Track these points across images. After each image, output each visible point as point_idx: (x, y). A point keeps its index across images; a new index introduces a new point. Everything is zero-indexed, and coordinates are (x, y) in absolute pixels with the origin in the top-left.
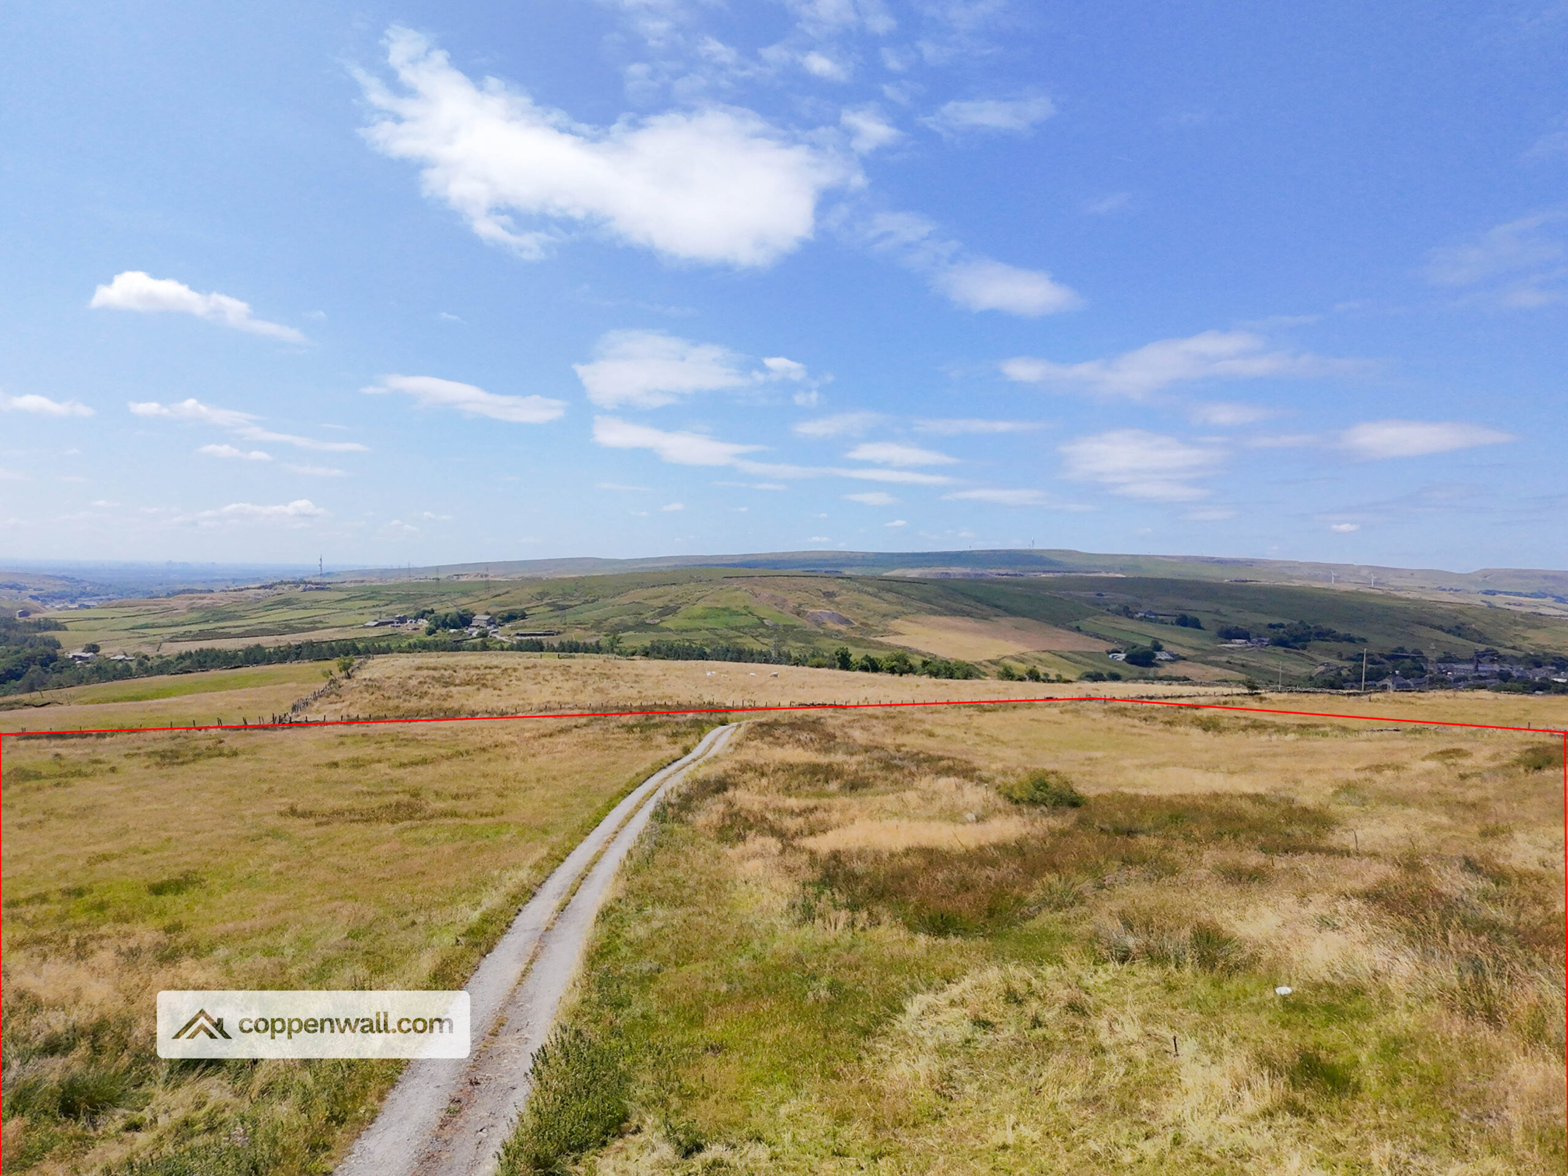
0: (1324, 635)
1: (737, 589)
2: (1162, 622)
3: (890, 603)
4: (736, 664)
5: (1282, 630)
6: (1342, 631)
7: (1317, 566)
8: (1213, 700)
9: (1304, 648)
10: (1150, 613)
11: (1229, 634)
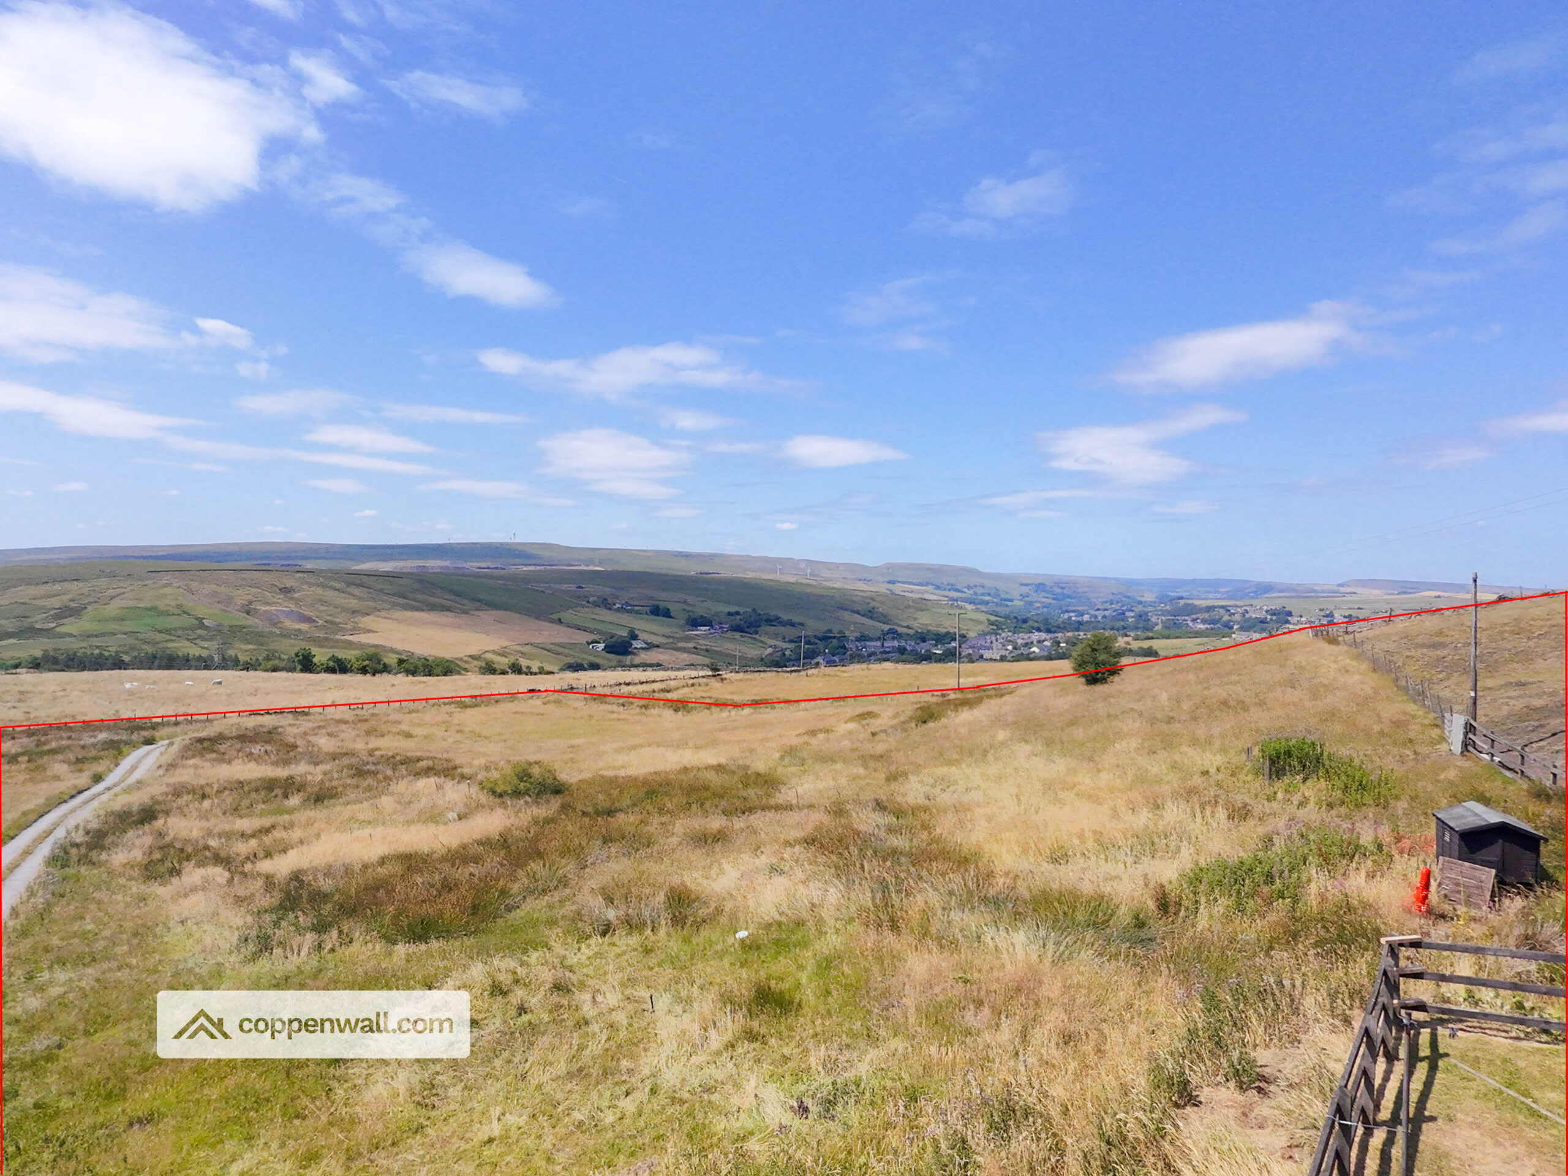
0: (771, 621)
1: (166, 585)
2: (637, 612)
3: (360, 599)
4: (166, 672)
5: (738, 617)
6: (785, 617)
7: (766, 559)
8: (683, 682)
9: (756, 633)
10: (627, 604)
11: (695, 623)
